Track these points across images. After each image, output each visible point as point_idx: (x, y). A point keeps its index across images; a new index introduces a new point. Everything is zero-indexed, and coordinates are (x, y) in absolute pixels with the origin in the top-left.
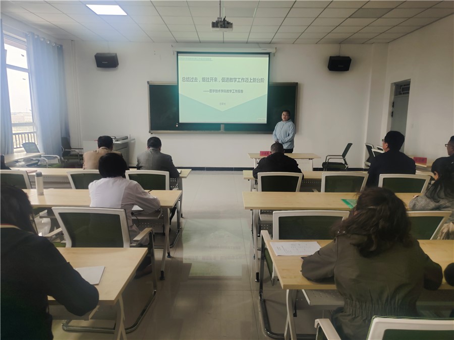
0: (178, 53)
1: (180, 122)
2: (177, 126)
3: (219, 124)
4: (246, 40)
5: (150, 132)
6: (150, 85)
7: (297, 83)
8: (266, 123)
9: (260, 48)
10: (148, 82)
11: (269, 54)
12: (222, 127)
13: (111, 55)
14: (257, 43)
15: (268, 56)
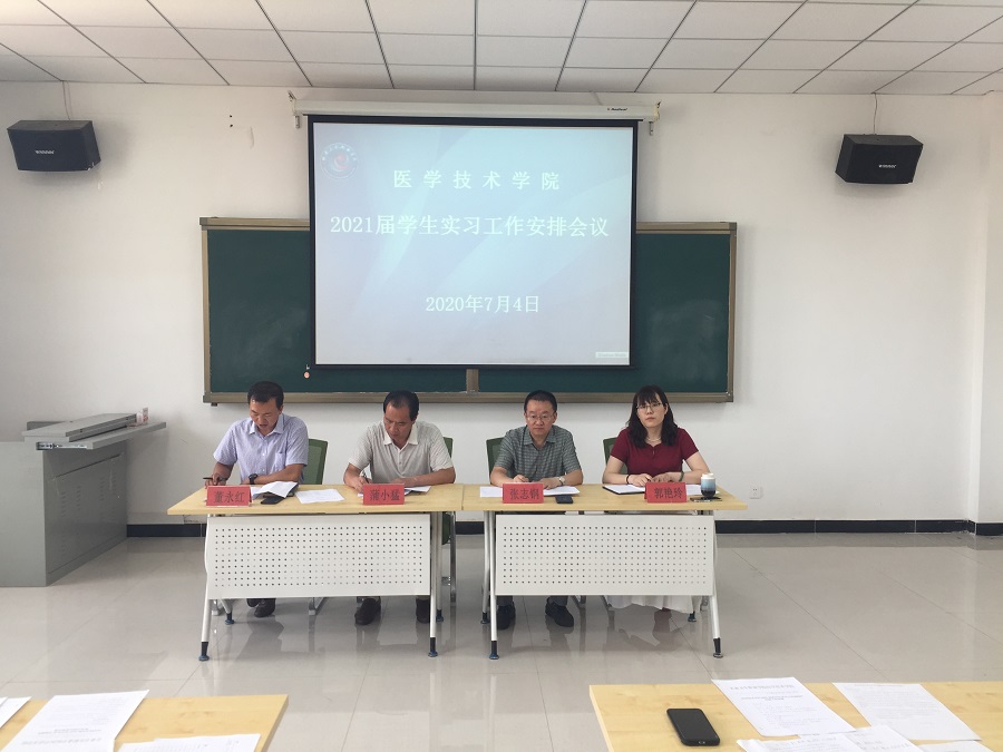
0: (314, 119)
1: (320, 360)
2: (307, 375)
3: (462, 369)
4: (554, 74)
5: (206, 400)
6: (210, 232)
7: (733, 226)
8: (627, 361)
9: (601, 104)
10: (204, 222)
11: (633, 124)
12: (470, 376)
13: (70, 128)
14: (593, 90)
15: (630, 131)
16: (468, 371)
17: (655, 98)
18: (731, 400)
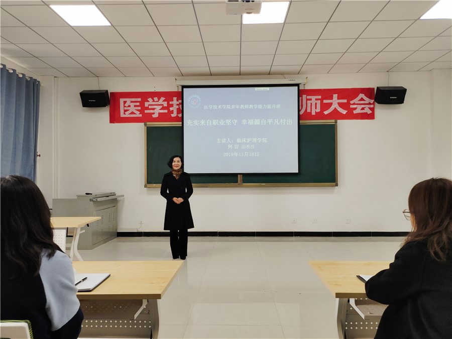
0: (183, 87)
3: (236, 175)
4: (267, 69)
5: (145, 186)
6: (147, 127)
7: (336, 121)
8: (298, 172)
9: (285, 78)
10: (146, 124)
11: (298, 85)
12: (239, 177)
13: (101, 92)
14: (282, 74)
15: (297, 87)
16: (239, 176)
17: (306, 76)
18: (337, 185)
